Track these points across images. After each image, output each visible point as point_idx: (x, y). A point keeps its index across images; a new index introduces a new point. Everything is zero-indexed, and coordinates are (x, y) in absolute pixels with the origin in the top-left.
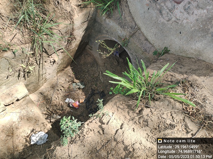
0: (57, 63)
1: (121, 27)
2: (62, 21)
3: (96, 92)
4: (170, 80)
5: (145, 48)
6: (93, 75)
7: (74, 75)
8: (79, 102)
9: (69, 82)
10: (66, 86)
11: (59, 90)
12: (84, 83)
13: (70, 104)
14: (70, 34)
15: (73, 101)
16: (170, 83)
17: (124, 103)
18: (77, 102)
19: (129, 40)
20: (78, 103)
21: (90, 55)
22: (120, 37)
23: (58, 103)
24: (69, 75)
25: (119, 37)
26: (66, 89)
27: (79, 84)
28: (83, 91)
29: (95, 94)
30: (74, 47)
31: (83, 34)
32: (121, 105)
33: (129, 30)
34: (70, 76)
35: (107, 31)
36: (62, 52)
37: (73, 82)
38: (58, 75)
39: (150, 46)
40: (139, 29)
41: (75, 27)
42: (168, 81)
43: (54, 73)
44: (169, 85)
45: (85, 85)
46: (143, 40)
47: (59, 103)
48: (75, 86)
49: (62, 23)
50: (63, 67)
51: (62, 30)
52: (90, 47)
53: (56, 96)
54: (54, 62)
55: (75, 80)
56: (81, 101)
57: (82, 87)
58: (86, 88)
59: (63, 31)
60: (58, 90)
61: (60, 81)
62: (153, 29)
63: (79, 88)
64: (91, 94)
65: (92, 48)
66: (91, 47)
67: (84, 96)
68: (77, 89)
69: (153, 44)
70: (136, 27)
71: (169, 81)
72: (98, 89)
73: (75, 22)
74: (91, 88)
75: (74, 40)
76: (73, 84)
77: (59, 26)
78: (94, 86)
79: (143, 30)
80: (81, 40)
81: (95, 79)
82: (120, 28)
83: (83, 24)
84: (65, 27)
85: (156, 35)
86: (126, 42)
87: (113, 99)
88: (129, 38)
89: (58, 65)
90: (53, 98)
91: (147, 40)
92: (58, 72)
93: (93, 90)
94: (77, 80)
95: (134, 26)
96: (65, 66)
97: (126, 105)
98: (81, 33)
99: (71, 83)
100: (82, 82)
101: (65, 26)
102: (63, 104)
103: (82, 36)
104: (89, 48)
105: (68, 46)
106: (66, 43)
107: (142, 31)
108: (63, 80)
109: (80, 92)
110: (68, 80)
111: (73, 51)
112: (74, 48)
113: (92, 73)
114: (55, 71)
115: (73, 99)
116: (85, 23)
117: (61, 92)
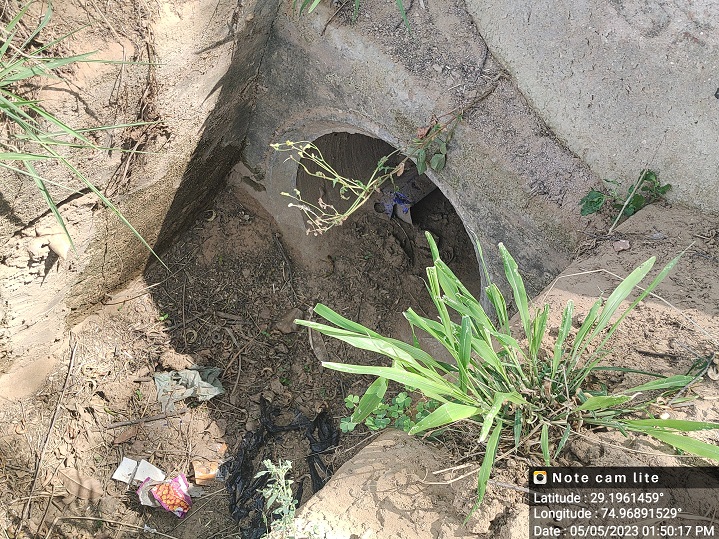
0: (65, 264)
1: (410, 68)
2: (89, 48)
3: (287, 418)
4: (663, 348)
5: (541, 175)
6: (272, 323)
7: (166, 325)
8: (191, 478)
9: (133, 367)
10: (120, 388)
11: (81, 410)
12: (217, 370)
13: (140, 493)
14: (133, 110)
15: (158, 476)
16: (662, 364)
17: (416, 478)
18: (181, 481)
19: (452, 134)
20: (183, 487)
21: (253, 216)
22: (405, 121)
23: (74, 490)
24: (138, 326)
25: (402, 120)
26: (121, 405)
27: (194, 377)
28: (214, 416)
29: (282, 429)
30: (159, 177)
31: (210, 105)
32: (401, 489)
33: (449, 81)
34: (141, 334)
35: (337, 90)
36: (96, 207)
37: (160, 368)
38: (76, 329)
39: (568, 163)
40: (506, 76)
41: (159, 75)
42: (656, 356)
43: (53, 319)
44: (659, 374)
45: (224, 381)
46: (528, 131)
47: (81, 487)
48: (169, 389)
49: (91, 57)
50: (105, 286)
51: (93, 92)
52: (250, 174)
53: (64, 450)
54: (53, 258)
55: (171, 357)
56: (200, 474)
57: (208, 391)
58: (233, 400)
59: (97, 98)
60: (74, 413)
61: (86, 364)
62: (578, 77)
63: (193, 402)
64: (258, 434)
65: (262, 177)
66: (256, 171)
67: (219, 446)
68: (183, 406)
69: (580, 154)
70: (490, 66)
71: (662, 356)
72: (299, 400)
73: (162, 49)
74: (256, 398)
75: (161, 140)
76: (157, 375)
77: (72, 73)
78: (276, 385)
79: (527, 79)
80: (198, 138)
81: (282, 348)
82: (403, 73)
83: (204, 55)
84: (106, 77)
85: (595, 108)
86: (440, 145)
87: (358, 459)
88: (450, 126)
89: (72, 276)
90: (49, 462)
91: (547, 132)
92: (75, 314)
93: (269, 411)
94: (182, 356)
95: (480, 62)
96: (112, 278)
97: (428, 491)
98: (195, 105)
99: (145, 370)
100: (206, 367)
101: (110, 69)
102: (98, 491)
103: (204, 117)
104: (247, 179)
105: (129, 174)
106: (116, 160)
107: (523, 89)
108: (101, 356)
109: (198, 420)
110: (129, 354)
111: (156, 197)
112: (160, 183)
113: (265, 314)
114: (57, 308)
115: (159, 461)
116: (214, 52)
117: (88, 426)
